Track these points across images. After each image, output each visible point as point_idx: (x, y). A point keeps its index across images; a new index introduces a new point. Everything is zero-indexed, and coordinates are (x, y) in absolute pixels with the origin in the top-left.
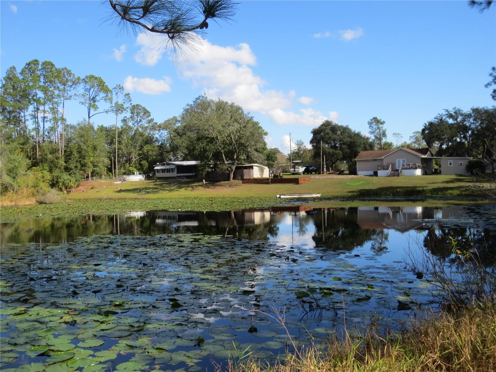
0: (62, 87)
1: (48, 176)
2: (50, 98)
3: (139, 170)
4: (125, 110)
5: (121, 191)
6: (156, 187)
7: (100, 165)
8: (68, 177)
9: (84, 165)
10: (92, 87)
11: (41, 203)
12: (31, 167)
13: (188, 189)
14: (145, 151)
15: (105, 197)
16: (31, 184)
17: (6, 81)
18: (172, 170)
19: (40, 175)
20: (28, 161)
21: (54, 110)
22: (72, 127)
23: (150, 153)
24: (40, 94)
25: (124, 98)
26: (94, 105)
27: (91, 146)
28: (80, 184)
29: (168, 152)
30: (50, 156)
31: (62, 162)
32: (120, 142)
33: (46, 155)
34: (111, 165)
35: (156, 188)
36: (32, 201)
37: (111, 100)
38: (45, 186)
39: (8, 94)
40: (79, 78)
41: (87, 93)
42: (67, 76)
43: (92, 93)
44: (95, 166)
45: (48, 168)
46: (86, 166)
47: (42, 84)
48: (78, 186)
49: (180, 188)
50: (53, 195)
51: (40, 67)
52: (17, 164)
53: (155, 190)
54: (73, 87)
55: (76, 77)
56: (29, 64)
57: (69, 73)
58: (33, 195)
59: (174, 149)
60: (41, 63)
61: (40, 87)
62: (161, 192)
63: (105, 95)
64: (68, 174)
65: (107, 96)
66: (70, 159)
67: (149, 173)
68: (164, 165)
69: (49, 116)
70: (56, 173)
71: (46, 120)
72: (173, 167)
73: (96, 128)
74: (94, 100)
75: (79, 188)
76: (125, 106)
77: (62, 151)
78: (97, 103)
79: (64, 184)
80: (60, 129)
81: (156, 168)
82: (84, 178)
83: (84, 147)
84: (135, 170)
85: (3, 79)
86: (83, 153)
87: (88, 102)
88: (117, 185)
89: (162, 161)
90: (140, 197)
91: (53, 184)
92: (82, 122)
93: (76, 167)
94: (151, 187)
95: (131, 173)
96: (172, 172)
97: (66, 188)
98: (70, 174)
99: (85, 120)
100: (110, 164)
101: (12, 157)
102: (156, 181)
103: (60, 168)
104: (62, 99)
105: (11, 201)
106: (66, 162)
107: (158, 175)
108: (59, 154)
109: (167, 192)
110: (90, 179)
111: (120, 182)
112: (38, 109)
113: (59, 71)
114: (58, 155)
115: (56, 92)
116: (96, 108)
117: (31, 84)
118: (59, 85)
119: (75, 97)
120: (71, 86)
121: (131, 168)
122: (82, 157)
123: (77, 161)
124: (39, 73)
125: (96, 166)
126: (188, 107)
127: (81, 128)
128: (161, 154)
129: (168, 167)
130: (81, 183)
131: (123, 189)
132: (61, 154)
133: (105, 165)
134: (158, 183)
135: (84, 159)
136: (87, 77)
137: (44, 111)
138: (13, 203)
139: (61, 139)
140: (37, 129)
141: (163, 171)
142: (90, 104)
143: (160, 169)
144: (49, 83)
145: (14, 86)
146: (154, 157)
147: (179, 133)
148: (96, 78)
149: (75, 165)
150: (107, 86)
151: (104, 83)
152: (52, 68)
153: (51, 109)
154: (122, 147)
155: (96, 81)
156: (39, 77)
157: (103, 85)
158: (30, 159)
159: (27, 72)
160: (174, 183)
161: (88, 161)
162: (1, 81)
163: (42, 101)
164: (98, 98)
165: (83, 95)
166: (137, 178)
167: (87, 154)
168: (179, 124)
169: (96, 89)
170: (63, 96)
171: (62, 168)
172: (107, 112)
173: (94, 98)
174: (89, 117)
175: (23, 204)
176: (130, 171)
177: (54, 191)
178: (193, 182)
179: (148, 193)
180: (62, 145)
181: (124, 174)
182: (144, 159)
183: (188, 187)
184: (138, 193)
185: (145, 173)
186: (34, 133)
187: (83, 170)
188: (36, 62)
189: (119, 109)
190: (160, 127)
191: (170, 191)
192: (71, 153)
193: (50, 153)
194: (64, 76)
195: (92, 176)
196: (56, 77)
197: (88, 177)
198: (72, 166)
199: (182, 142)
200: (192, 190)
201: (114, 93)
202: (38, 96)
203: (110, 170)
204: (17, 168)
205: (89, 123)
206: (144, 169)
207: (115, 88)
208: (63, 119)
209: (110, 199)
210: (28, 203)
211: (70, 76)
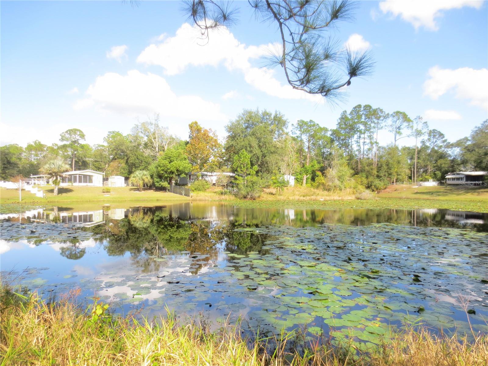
0: (376, 121)
1: (365, 181)
2: (368, 129)
3: (433, 178)
4: (423, 134)
5: (417, 193)
6: (446, 191)
7: (402, 174)
8: (379, 182)
9: (390, 174)
10: (398, 119)
11: (358, 199)
12: (354, 175)
13: (474, 193)
14: (439, 164)
15: (404, 197)
16: (353, 186)
17: (341, 120)
18: (462, 179)
19: (360, 180)
20: (352, 171)
21: (370, 137)
22: (383, 148)
23: (443, 165)
24: (362, 127)
25: (423, 125)
26: (399, 132)
27: (396, 161)
29: (459, 165)
30: (367, 168)
31: (375, 172)
32: (419, 158)
33: (364, 167)
34: (411, 174)
35: (446, 192)
36: (353, 197)
37: (412, 127)
38: (361, 188)
39: (342, 128)
40: (388, 114)
41: (394, 124)
42: (380, 114)
43: (398, 123)
44: (398, 175)
45: (365, 176)
46: (392, 175)
47: (363, 120)
48: (385, 188)
49: (467, 193)
50: (367, 194)
51: (362, 109)
52: (344, 173)
53: (445, 193)
54: (384, 120)
55: (386, 113)
56: (355, 108)
57: (381, 111)
58: (353, 193)
59: (464, 162)
60: (362, 107)
61: (361, 122)
62: (449, 195)
63: (407, 124)
64: (379, 180)
65: (409, 125)
66: (381, 170)
67: (442, 180)
68: (455, 174)
69: (368, 141)
70: (371, 179)
71: (365, 144)
72: (462, 176)
73: (400, 148)
74: (399, 128)
75: (386, 190)
76: (423, 131)
77: (375, 165)
78: (401, 131)
79: (375, 186)
80: (375, 149)
81: (446, 177)
82: (390, 183)
83: (391, 161)
84: (430, 178)
86: (390, 165)
87: (395, 130)
88: (415, 188)
89: (453, 171)
90: (432, 198)
91: (368, 187)
92: (390, 144)
93: (385, 175)
94: (442, 191)
95: (426, 180)
96: (461, 180)
97: (377, 189)
98: (380, 180)
99: (392, 143)
100: (410, 173)
101: (341, 169)
102: (446, 187)
103: (373, 176)
104: (376, 129)
106: (378, 172)
107: (449, 182)
109: (455, 195)
110: (395, 184)
111: (417, 187)
112: (360, 137)
113: (375, 111)
114: (372, 167)
115: (373, 125)
116: (400, 133)
117: (356, 121)
118: (374, 120)
119: (385, 128)
120: (382, 120)
121: (427, 177)
122: (389, 168)
123: (385, 171)
124: (361, 113)
125: (400, 175)
126: (476, 129)
127: (389, 149)
128: (453, 166)
129: (458, 176)
130: (388, 187)
131: (418, 191)
132: (374, 167)
133: (407, 174)
134: (448, 188)
135: (390, 170)
136: (394, 113)
137: (364, 138)
138: (340, 198)
139: (375, 156)
140: (359, 151)
141: (453, 179)
142: (396, 131)
143: (450, 178)
144: (367, 119)
145: (345, 123)
146: (446, 169)
147: (469, 150)
148: (401, 113)
149: (384, 174)
150: (409, 118)
151: (407, 116)
152: (370, 109)
153: (368, 136)
154: (420, 161)
155: (401, 115)
156: (361, 116)
157: (406, 118)
158: (354, 169)
159: (354, 113)
160: (462, 188)
161: (393, 171)
162: (337, 120)
163: (363, 131)
164: (402, 127)
165: (391, 126)
166: (432, 184)
167: (392, 166)
168: (469, 143)
169: (401, 121)
170: (377, 127)
171: (375, 176)
172: (408, 136)
173: (399, 127)
174: (395, 141)
175: (346, 199)
176: (426, 179)
177: (368, 191)
178: (480, 189)
179: (439, 195)
180: (376, 160)
181: (421, 181)
182: (437, 170)
183: (475, 192)
184: (429, 195)
185: (438, 180)
186: (357, 153)
187: (390, 177)
188: (359, 106)
189: (419, 133)
190: (451, 146)
191: (458, 195)
192: (381, 166)
193: (367, 166)
194: (378, 114)
195: (396, 182)
196: (373, 115)
197: (393, 182)
198: (382, 175)
199: (472, 157)
200: (478, 195)
201: (415, 122)
202: (360, 129)
203: (410, 178)
204: (344, 175)
205: (395, 145)
206: (438, 178)
207: (415, 119)
208: (376, 143)
209: (407, 198)
210: (350, 198)
211: (382, 113)
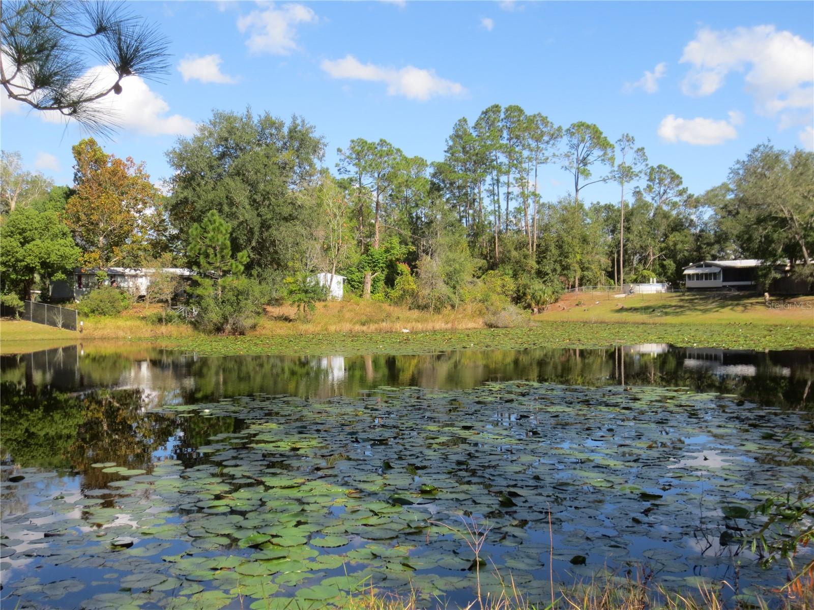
0: (533, 144)
1: (511, 285)
2: (515, 163)
3: (659, 275)
4: (637, 175)
5: (622, 310)
6: (681, 304)
7: (593, 267)
8: (542, 286)
9: (565, 268)
10: (583, 141)
11: (491, 326)
12: (487, 271)
13: (736, 308)
14: (671, 244)
15: (594, 319)
16: (479, 296)
17: (453, 140)
18: (715, 276)
19: (499, 282)
20: (482, 262)
21: (522, 182)
22: (550, 207)
23: (679, 246)
24: (503, 159)
25: (635, 155)
26: (585, 170)
27: (578, 236)
28: (559, 298)
29: (710, 244)
30: (514, 254)
31: (532, 263)
32: (628, 229)
33: (509, 251)
34: (613, 267)
35: (681, 307)
36: (479, 323)
37: (612, 160)
38: (496, 300)
39: (457, 160)
40: (560, 129)
41: (573, 151)
42: (541, 127)
43: (582, 150)
44: (583, 269)
45: (511, 272)
46: (569, 269)
47: (505, 142)
48: (556, 300)
49: (723, 307)
50: (512, 314)
51: (502, 116)
52: (457, 266)
53: (679, 309)
54: (551, 142)
55: (556, 126)
56: (485, 113)
57: (545, 121)
58: (481, 313)
59: (721, 239)
60: (503, 110)
61: (501, 147)
62: (688, 312)
63: (602, 153)
64: (541, 281)
65: (605, 154)
66: (545, 257)
67: (675, 281)
68: (701, 266)
69: (516, 190)
70: (524, 279)
71: (511, 196)
72: (717, 270)
73: (587, 206)
74: (584, 162)
75: (558, 304)
76: (636, 169)
77: (532, 246)
78: (589, 167)
79: (533, 297)
80: (531, 211)
81: (686, 272)
82: (568, 288)
83: (567, 239)
84: (653, 275)
85: (448, 139)
86: (566, 247)
87: (575, 165)
88: (619, 299)
89: (698, 260)
90: (651, 321)
91: (518, 299)
92: (565, 199)
93: (554, 270)
94: (674, 304)
95: (644, 280)
96: (715, 279)
97: (538, 303)
98: (544, 282)
99: (569, 195)
100: (610, 264)
101: (451, 256)
102: (683, 295)
103: (529, 272)
104: (534, 162)
105: (447, 323)
106: (538, 263)
107: (689, 284)
108: (528, 250)
109: (699, 313)
110: (577, 289)
111: (623, 295)
112: (498, 181)
113: (531, 120)
114: (527, 252)
115: (526, 153)
116: (587, 174)
117: (489, 142)
118: (530, 141)
119: (554, 160)
120: (548, 142)
121: (645, 273)
122: (564, 254)
123: (555, 262)
124: (500, 124)
125: (587, 269)
126: (738, 166)
127: (565, 208)
128: (699, 248)
129: (707, 270)
130: (562, 297)
131: (626, 306)
132: (531, 251)
133: (603, 267)
134: (687, 298)
135: (566, 257)
136: (573, 126)
137: (508, 184)
138: (449, 326)
139: (533, 226)
140: (496, 212)
141: (699, 277)
142: (578, 168)
143: (693, 275)
144: (515, 140)
145: (464, 148)
146: (686, 254)
147: (729, 211)
148: (588, 127)
149: (552, 266)
150: (606, 138)
151: (601, 133)
152: (520, 116)
153: (516, 180)
154: (631, 237)
155: (588, 131)
156: (501, 131)
157: (599, 138)
158: (485, 258)
159: (484, 124)
160: (714, 297)
161: (573, 260)
162: (446, 141)
163: (504, 168)
164: (591, 158)
165: (567, 156)
166: (653, 289)
167: (571, 250)
168: (730, 196)
169: (588, 144)
170: (536, 159)
171: (533, 271)
172: (604, 180)
173: (584, 159)
174: (577, 190)
175: (464, 327)
176: (644, 277)
177: (513, 308)
178: (749, 297)
179: (666, 314)
180: (533, 237)
181: (635, 281)
182: (667, 256)
183: (738, 305)
184: (646, 313)
185: (669, 280)
186: (492, 218)
187: (565, 275)
188: (496, 109)
189: (626, 174)
190: (694, 203)
191: (705, 311)
192: (547, 250)
193: (516, 249)
194: (538, 128)
195: (580, 285)
196: (526, 129)
197: (573, 287)
198: (547, 269)
199: (733, 227)
200: (743, 311)
201: (617, 148)
202: (499, 161)
203: (610, 275)
204: (459, 272)
205: (576, 200)
206: (669, 274)
207: (620, 140)
208: (534, 194)
209: (601, 323)
210: (471, 325)
211: (546, 126)
